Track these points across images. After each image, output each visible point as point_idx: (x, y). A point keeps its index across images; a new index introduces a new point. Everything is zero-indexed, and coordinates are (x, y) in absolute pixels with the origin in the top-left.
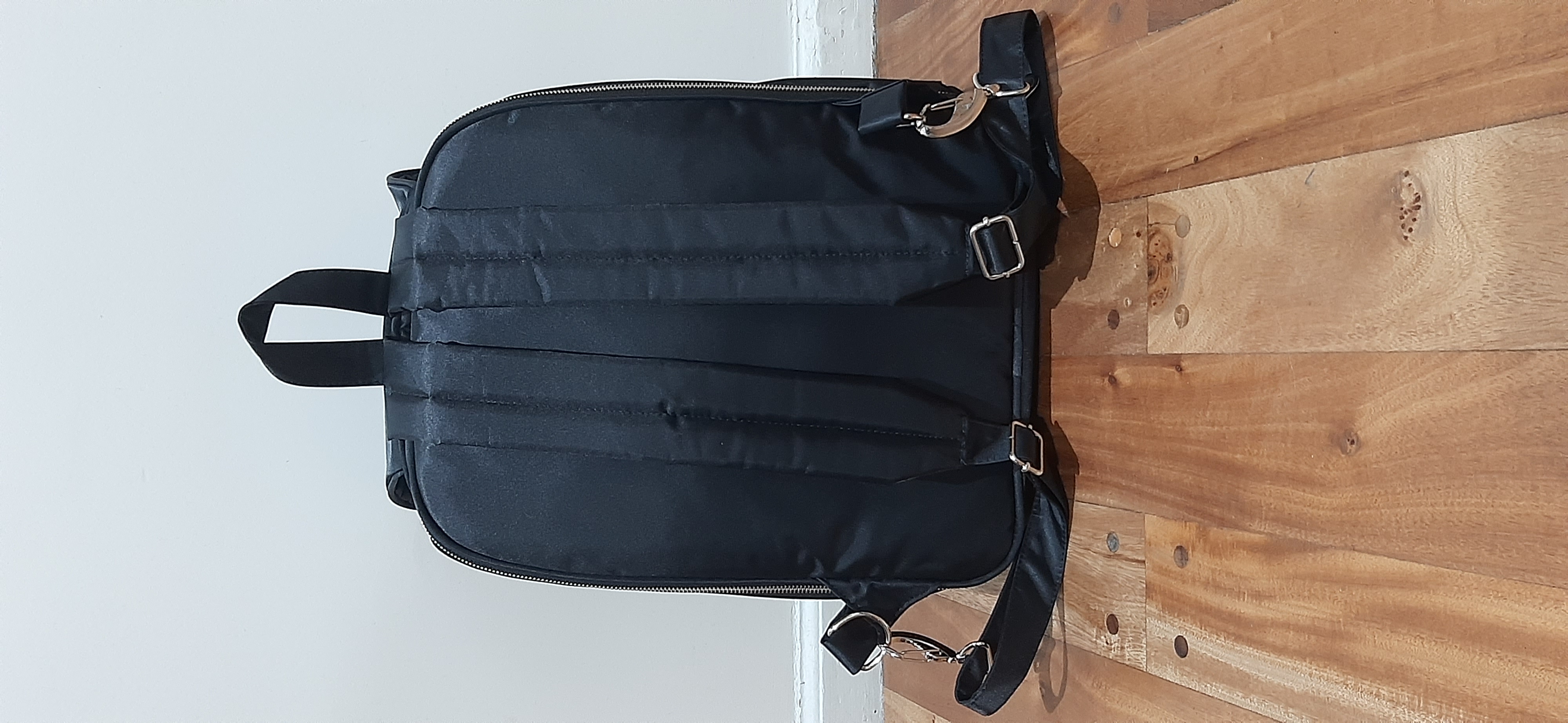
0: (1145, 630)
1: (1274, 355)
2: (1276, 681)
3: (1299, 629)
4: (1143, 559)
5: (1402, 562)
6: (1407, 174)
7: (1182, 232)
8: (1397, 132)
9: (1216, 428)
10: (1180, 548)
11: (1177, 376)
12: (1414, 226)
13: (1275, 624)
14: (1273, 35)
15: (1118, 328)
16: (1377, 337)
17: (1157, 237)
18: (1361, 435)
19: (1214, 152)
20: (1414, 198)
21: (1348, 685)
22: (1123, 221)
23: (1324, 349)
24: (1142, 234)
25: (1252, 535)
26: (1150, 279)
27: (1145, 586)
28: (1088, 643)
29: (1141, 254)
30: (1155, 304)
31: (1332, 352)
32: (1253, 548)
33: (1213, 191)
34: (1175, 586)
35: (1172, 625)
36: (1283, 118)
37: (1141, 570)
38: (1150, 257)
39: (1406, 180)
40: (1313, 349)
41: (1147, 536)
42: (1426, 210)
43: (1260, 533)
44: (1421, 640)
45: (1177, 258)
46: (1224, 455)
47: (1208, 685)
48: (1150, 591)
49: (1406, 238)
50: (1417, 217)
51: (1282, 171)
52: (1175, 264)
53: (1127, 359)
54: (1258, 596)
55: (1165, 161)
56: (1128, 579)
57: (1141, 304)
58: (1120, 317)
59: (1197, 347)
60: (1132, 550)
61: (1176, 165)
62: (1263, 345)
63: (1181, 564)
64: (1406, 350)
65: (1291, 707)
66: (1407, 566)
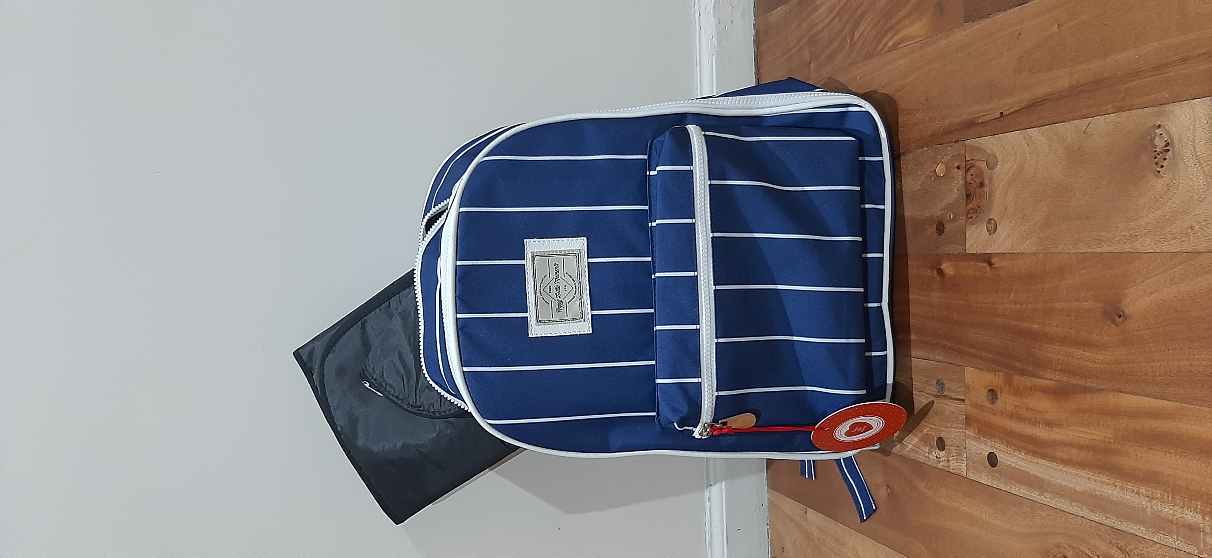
0: (965, 448)
1: (1061, 254)
2: (1064, 483)
3: (1081, 447)
4: (963, 398)
5: (1157, 400)
6: (1159, 126)
7: (991, 166)
8: (1152, 97)
9: (1018, 306)
10: (991, 391)
11: (988, 269)
12: (1165, 164)
13: (1062, 444)
14: (1059, 26)
15: (943, 235)
16: (1138, 242)
17: (972, 171)
18: (1127, 311)
19: (1014, 109)
20: (1164, 144)
21: (1116, 486)
22: (946, 159)
23: (1098, 250)
24: (961, 167)
25: (1045, 381)
26: (967, 200)
27: (965, 417)
28: (923, 457)
29: (961, 181)
30: (971, 217)
31: (1105, 253)
32: (1046, 391)
33: (1014, 137)
34: (987, 417)
35: (985, 444)
36: (1067, 85)
37: (962, 406)
38: (967, 184)
39: (1158, 131)
40: (1090, 250)
41: (966, 382)
42: (1173, 152)
43: (1050, 379)
44: (1170, 454)
45: (988, 185)
46: (1024, 325)
47: (1013, 487)
48: (969, 421)
49: (1159, 172)
50: (1167, 158)
51: (1067, 123)
52: (986, 189)
53: (951, 257)
54: (1050, 424)
55: (978, 115)
56: (952, 412)
57: (961, 217)
58: (946, 226)
59: (1004, 248)
60: (955, 391)
61: (987, 118)
62: (1053, 247)
63: (992, 402)
64: (1159, 251)
65: (1075, 501)
66: (1160, 403)
